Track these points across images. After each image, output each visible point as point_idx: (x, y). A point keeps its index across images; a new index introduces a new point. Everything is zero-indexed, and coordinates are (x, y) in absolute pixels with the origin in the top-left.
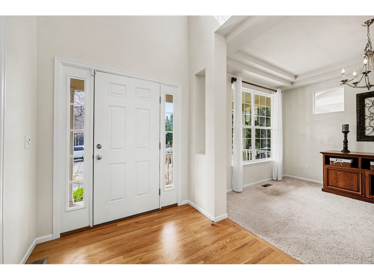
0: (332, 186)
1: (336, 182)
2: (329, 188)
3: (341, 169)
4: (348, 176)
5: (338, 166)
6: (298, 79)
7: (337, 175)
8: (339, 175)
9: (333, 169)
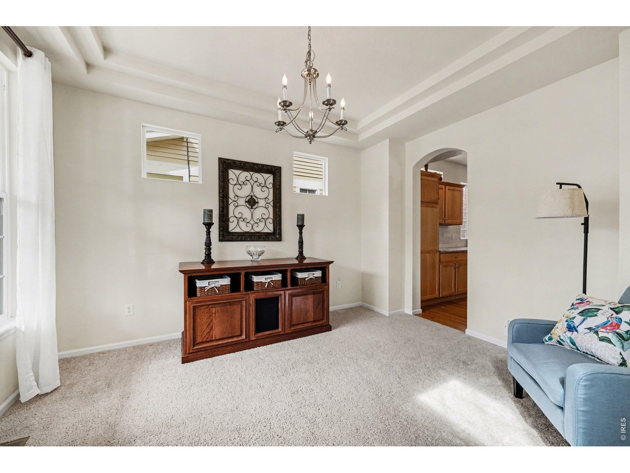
0: (202, 343)
1: (209, 332)
2: (197, 350)
3: (217, 300)
4: (227, 312)
5: (211, 295)
6: (110, 62)
7: (211, 316)
8: (214, 315)
9: (203, 306)
